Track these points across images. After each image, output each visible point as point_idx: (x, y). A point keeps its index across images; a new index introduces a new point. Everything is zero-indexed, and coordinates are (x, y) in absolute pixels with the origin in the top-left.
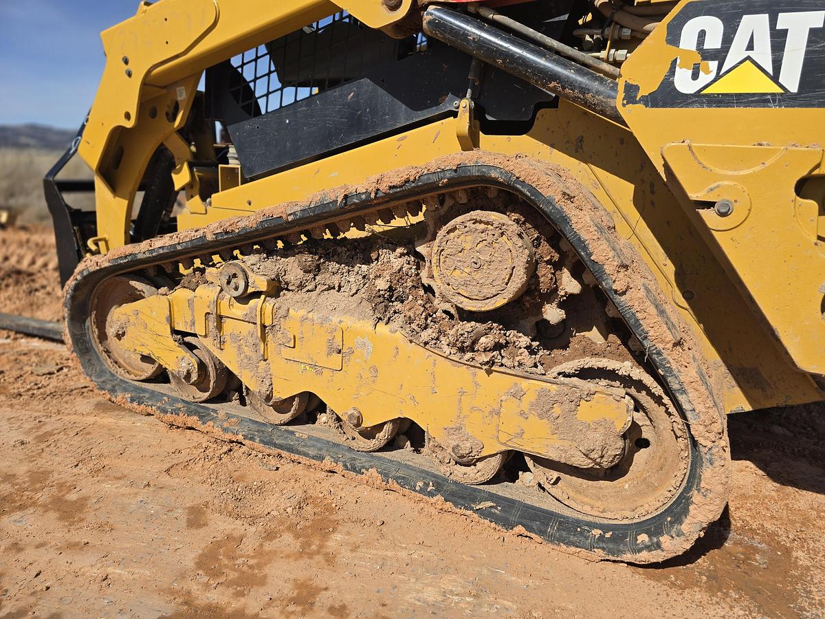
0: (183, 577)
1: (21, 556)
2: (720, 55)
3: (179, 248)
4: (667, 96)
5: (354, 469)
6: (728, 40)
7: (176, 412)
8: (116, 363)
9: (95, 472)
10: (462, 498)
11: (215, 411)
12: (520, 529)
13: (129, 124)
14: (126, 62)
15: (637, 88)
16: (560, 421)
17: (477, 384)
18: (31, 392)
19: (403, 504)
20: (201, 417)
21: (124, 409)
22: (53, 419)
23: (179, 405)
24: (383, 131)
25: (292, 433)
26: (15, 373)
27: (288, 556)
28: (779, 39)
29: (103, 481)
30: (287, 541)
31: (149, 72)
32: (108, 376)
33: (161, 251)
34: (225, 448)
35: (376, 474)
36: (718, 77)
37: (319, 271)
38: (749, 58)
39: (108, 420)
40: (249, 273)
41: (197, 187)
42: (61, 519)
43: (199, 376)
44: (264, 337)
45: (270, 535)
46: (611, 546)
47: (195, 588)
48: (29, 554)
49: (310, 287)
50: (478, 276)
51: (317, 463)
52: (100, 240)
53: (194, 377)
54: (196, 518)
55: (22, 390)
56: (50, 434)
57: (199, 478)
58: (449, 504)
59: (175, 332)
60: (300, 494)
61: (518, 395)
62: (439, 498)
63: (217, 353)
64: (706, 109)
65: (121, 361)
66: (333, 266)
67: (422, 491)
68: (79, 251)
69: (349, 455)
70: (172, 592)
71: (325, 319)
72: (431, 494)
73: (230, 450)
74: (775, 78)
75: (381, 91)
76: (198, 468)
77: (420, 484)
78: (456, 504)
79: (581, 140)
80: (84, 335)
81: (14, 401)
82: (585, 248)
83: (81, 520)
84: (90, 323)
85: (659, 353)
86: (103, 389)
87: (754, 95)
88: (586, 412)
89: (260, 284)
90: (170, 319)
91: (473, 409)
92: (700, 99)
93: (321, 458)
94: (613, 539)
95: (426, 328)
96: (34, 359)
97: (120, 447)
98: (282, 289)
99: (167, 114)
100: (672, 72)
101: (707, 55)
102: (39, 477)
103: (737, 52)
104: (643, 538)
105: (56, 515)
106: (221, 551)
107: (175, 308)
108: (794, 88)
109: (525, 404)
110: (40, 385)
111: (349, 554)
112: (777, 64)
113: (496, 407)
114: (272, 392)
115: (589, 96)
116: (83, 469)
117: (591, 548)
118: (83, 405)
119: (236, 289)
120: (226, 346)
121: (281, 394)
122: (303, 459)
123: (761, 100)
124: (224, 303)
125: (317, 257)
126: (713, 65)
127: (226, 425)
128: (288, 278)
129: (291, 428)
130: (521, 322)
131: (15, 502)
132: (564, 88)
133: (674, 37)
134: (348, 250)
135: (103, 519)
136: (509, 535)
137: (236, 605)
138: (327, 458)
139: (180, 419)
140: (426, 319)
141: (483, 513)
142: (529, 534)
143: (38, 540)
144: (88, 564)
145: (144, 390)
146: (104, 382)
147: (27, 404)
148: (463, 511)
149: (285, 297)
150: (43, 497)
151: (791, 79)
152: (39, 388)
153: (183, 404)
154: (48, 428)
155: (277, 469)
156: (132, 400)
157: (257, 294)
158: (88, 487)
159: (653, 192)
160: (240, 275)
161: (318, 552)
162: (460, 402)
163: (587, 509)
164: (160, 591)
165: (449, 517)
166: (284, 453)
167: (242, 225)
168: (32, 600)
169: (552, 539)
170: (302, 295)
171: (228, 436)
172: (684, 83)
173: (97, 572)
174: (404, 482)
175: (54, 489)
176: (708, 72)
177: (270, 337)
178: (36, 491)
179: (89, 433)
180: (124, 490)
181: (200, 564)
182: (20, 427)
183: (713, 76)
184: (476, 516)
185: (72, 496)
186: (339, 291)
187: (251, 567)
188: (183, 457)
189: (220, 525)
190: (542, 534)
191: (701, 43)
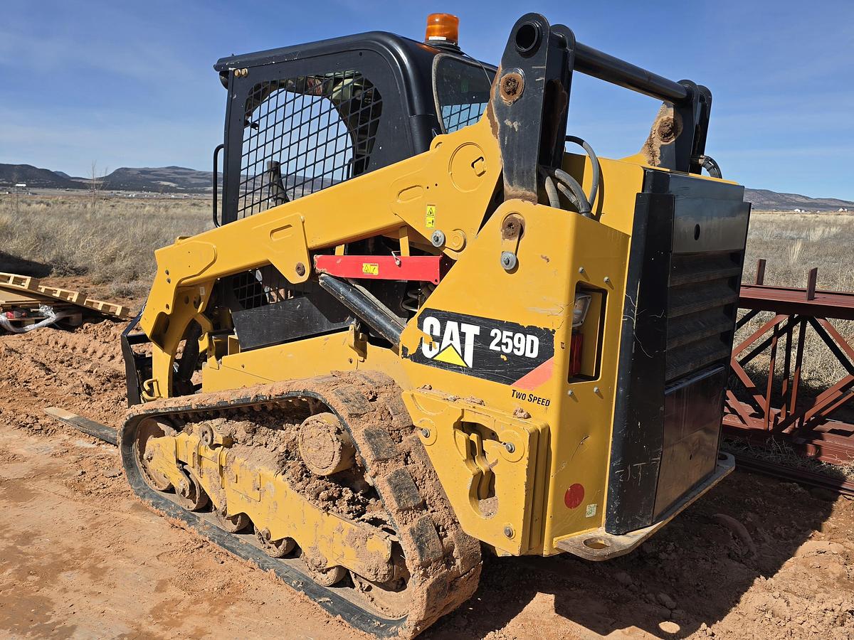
0: (141, 616)
1: (66, 595)
2: (439, 339)
3: (179, 409)
4: (420, 357)
5: (263, 568)
6: (442, 332)
7: (175, 516)
8: (149, 476)
9: (117, 552)
10: (315, 594)
11: (199, 518)
12: (339, 617)
13: (169, 312)
14: (167, 273)
15: (407, 349)
16: (359, 549)
17: (323, 521)
18: (98, 491)
19: (284, 594)
20: (189, 522)
21: (148, 510)
22: (105, 513)
23: (179, 512)
24: (316, 332)
25: (238, 539)
26: (93, 474)
27: (200, 614)
28: (462, 335)
29: (120, 558)
30: (206, 606)
31: (180, 281)
32: (143, 486)
33: (170, 410)
34: (199, 545)
35: (273, 573)
36: (440, 352)
37: (255, 433)
38: (451, 344)
39: (136, 517)
40: (214, 431)
41: (214, 351)
42: (91, 578)
43: (190, 493)
44: (221, 473)
45: (196, 602)
47: (144, 622)
48: (70, 595)
49: (248, 443)
50: (320, 453)
51: (245, 561)
52: (153, 381)
53: (187, 494)
54: (161, 587)
55: (93, 489)
56: (99, 524)
57: (173, 563)
58: (307, 597)
59: (178, 461)
60: (227, 580)
61: (341, 530)
62: (302, 592)
63: (199, 479)
64: (437, 368)
65: (152, 474)
66: (264, 430)
67: (295, 587)
68: (139, 388)
69: (264, 558)
70: (132, 623)
71: (252, 466)
72: (298, 589)
73: (202, 547)
74: (462, 357)
75: (314, 307)
76: (177, 556)
77: (295, 582)
78: (310, 597)
80: (131, 455)
81: (86, 498)
83: (101, 580)
84: (135, 446)
86: (138, 495)
87: (455, 365)
88: (370, 546)
89: (219, 439)
90: (176, 453)
91: (322, 536)
92: (433, 362)
93: (247, 558)
94: (383, 628)
95: (301, 481)
96: (107, 464)
97: (136, 538)
98: (234, 443)
99: (195, 302)
100: (421, 344)
101: (435, 339)
102: (86, 552)
103: (446, 341)
105: (89, 575)
106: (166, 606)
107: (179, 446)
108: (470, 365)
110: (105, 486)
111: (234, 618)
112: (463, 350)
113: (332, 537)
114: (226, 510)
116: (112, 550)
118: (126, 504)
119: (207, 440)
120: (204, 476)
121: (231, 513)
122: (238, 558)
123: (457, 369)
124: (202, 447)
125: (254, 424)
126: (437, 344)
127: (201, 529)
128: (238, 436)
129: (238, 536)
130: (356, 482)
131: (70, 565)
133: (421, 327)
134: (277, 419)
135: (112, 581)
136: (332, 620)
137: (161, 634)
138: (251, 558)
139: (177, 521)
140: (302, 475)
141: (323, 605)
142: (342, 621)
143: (76, 588)
144: (97, 604)
145: (162, 498)
146: (139, 489)
147: (93, 500)
149: (236, 448)
150: (85, 564)
151: (469, 359)
152: (104, 488)
153: (182, 511)
154: (100, 520)
155: (222, 563)
156: (153, 505)
157: (218, 445)
158: (110, 561)
160: (209, 432)
161: (217, 615)
162: (316, 531)
164: (127, 622)
165: (305, 605)
166: (230, 553)
167: (209, 402)
168: (66, 617)
170: (244, 448)
171: (201, 537)
172: (426, 351)
173: (99, 608)
174: (287, 580)
175: (92, 560)
176: (436, 348)
177: (225, 474)
178: (82, 560)
179: (122, 526)
180: (129, 565)
181: (152, 612)
182: (84, 517)
183: (437, 351)
184: (319, 606)
185: (101, 566)
186: (266, 447)
187: (178, 617)
188: (171, 548)
189: (173, 592)
190: (349, 621)
191: (432, 331)
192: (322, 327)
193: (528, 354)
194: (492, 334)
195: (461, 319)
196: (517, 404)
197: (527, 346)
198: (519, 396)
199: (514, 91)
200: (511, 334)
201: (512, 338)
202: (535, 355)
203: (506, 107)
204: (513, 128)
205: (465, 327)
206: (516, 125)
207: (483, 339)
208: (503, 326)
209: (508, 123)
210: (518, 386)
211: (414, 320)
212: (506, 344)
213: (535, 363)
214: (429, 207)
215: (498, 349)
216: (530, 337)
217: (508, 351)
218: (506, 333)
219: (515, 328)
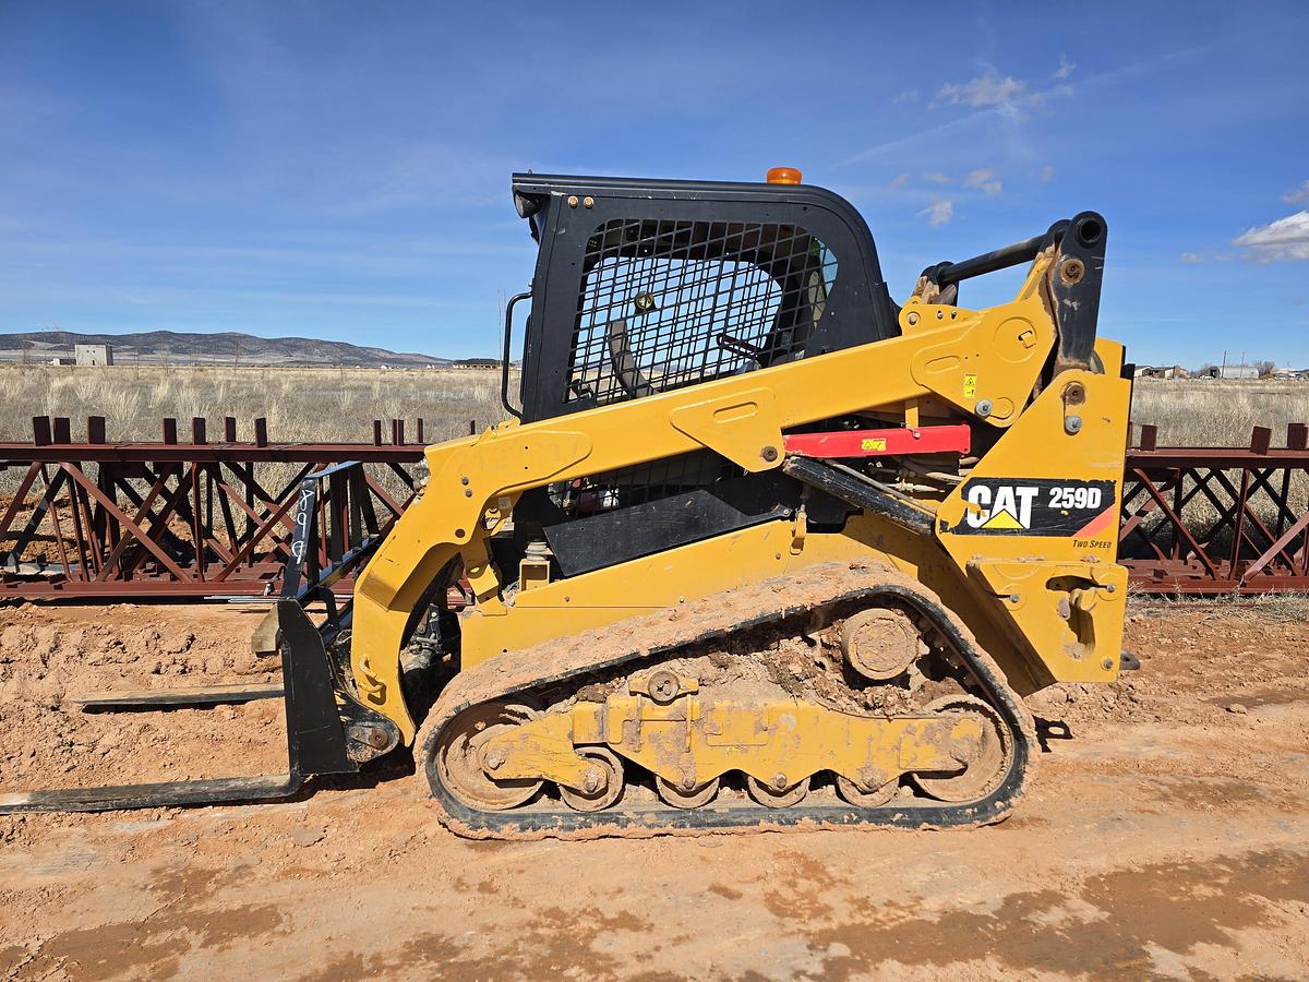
2: (990, 507)
4: (963, 528)
6: (993, 499)
10: (879, 817)
11: (620, 813)
12: (925, 825)
14: (466, 483)
15: (947, 523)
17: (881, 731)
21: (516, 842)
28: (1018, 500)
35: (807, 820)
36: (990, 519)
38: (1004, 509)
46: (982, 815)
51: (755, 827)
59: (577, 745)
61: (911, 732)
62: (864, 823)
64: (985, 536)
67: (849, 822)
71: (751, 704)
72: (857, 822)
74: (1018, 521)
77: (846, 817)
79: (881, 537)
82: (957, 631)
85: (1001, 688)
87: (1009, 529)
88: (956, 733)
91: (879, 749)
92: (981, 530)
93: (757, 823)
94: (980, 811)
100: (966, 515)
101: (984, 507)
103: (998, 506)
104: (999, 804)
108: (1028, 526)
109: (917, 738)
112: (1018, 513)
113: (896, 744)
114: (695, 778)
115: (909, 522)
117: (971, 822)
122: (739, 829)
123: (1013, 532)
132: (892, 516)
133: (965, 496)
136: (919, 831)
138: (762, 820)
141: (898, 823)
142: (930, 827)
148: (884, 826)
151: (1026, 521)
156: (523, 829)
159: (931, 571)
162: (869, 746)
163: (956, 798)
169: (946, 825)
172: (973, 522)
176: (985, 516)
183: (987, 518)
190: (938, 823)
191: (980, 500)
192: (732, 523)
193: (1090, 506)
194: (1052, 492)
195: (1014, 483)
196: (1079, 552)
197: (1089, 499)
198: (1080, 545)
199: (1076, 276)
200: (1072, 490)
201: (1074, 494)
202: (1097, 504)
203: (1065, 289)
204: (1072, 307)
205: (1020, 491)
206: (1075, 305)
207: (1042, 500)
208: (1062, 484)
209: (1067, 302)
210: (1079, 536)
211: (957, 492)
212: (1068, 500)
213: (1097, 512)
214: (968, 378)
215: (1059, 506)
216: (1092, 490)
217: (1070, 506)
218: (1066, 490)
219: (1076, 484)
